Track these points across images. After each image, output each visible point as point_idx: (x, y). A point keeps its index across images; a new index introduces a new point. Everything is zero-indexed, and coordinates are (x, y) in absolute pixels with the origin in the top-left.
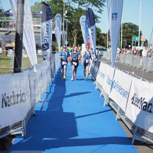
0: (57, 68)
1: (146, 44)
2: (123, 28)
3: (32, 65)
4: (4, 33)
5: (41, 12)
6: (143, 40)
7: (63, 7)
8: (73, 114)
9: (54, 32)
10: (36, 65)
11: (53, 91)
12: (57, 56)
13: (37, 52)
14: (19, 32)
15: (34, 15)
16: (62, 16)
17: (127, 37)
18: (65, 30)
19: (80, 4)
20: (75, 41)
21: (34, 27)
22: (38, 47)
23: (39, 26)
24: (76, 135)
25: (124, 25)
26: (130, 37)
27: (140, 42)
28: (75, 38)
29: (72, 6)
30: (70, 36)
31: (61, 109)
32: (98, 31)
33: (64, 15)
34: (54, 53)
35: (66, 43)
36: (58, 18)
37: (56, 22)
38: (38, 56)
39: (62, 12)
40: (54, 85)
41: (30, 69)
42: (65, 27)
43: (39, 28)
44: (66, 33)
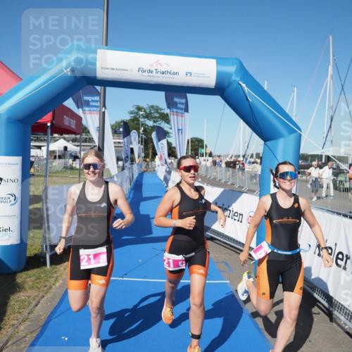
0: (135, 176)
1: (210, 155)
2: (192, 142)
3: (113, 174)
4: (89, 148)
5: (121, 130)
6: (208, 152)
7: (139, 124)
8: (148, 215)
9: (131, 146)
10: (116, 175)
11: (131, 196)
12: (135, 166)
13: (117, 163)
14: (101, 147)
15: (115, 132)
16: (139, 132)
17: (195, 150)
18: (142, 144)
19: (154, 122)
20: (151, 153)
21: (115, 143)
22: (118, 159)
23: (119, 141)
24: (151, 233)
25: (192, 139)
26: (197, 150)
27: (206, 154)
28: (150, 151)
29: (147, 123)
30: (146, 149)
31: (139, 211)
32: (169, 144)
33: (141, 131)
34: (132, 164)
35: (143, 155)
36: (134, 134)
37: (132, 139)
38: (118, 167)
39: (138, 129)
40: (133, 191)
41: (111, 178)
42: (142, 142)
43: (119, 143)
44: (142, 147)
